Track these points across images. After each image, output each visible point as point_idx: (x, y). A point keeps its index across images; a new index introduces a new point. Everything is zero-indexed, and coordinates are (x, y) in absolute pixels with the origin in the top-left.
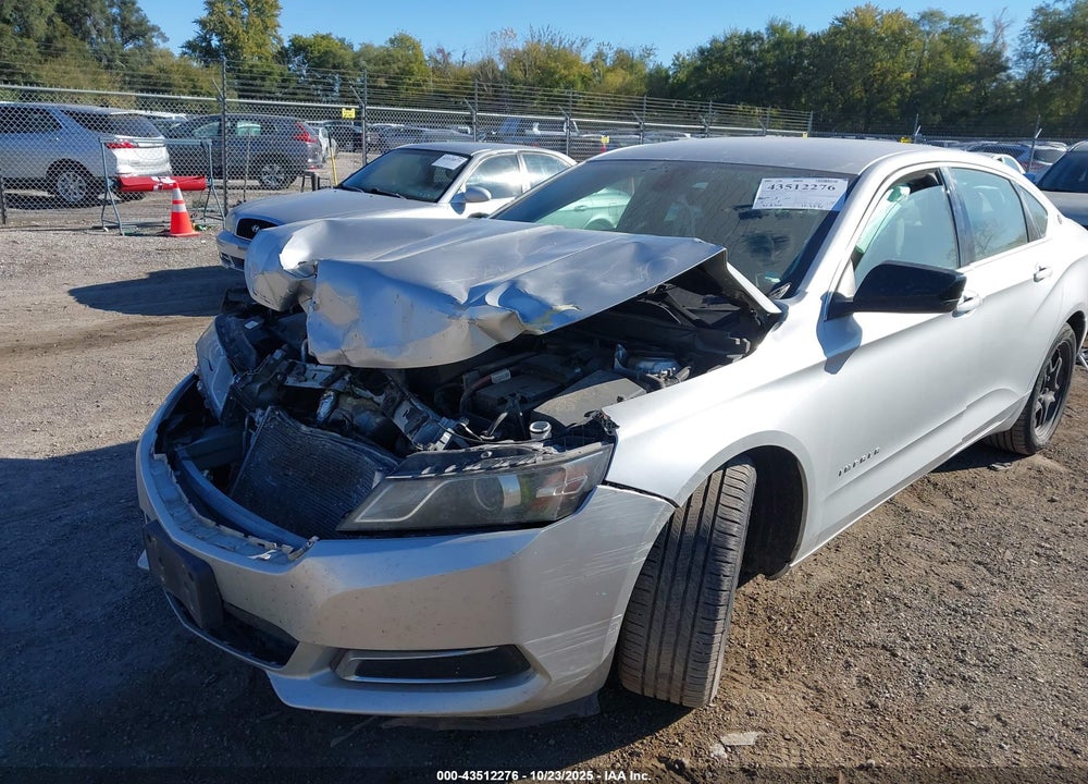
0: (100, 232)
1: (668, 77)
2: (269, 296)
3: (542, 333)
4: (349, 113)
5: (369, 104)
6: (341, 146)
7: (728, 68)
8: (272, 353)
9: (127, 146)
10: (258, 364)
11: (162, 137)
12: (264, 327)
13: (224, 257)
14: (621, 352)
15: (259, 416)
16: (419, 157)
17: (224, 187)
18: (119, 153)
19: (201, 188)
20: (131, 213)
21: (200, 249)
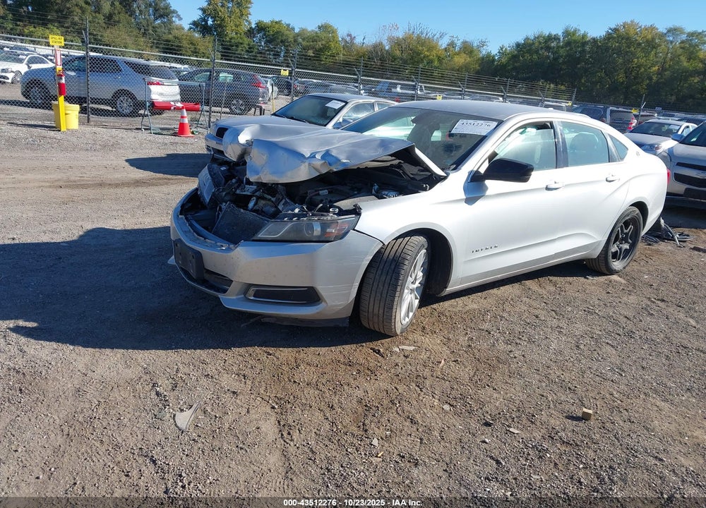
0: (139, 131)
1: (494, 60)
2: (232, 155)
3: (335, 170)
4: (285, 73)
5: (297, 68)
6: (281, 92)
7: (535, 56)
8: (232, 180)
9: (158, 84)
10: (225, 184)
11: (177, 80)
12: (228, 170)
13: (208, 148)
14: (376, 187)
15: (224, 206)
16: (319, 100)
17: (210, 112)
18: (152, 87)
19: (197, 110)
20: (157, 122)
21: (195, 144)
